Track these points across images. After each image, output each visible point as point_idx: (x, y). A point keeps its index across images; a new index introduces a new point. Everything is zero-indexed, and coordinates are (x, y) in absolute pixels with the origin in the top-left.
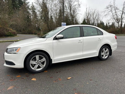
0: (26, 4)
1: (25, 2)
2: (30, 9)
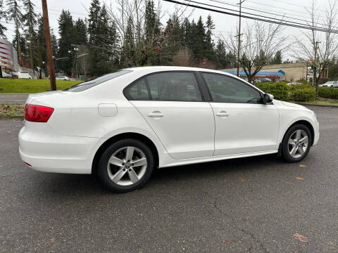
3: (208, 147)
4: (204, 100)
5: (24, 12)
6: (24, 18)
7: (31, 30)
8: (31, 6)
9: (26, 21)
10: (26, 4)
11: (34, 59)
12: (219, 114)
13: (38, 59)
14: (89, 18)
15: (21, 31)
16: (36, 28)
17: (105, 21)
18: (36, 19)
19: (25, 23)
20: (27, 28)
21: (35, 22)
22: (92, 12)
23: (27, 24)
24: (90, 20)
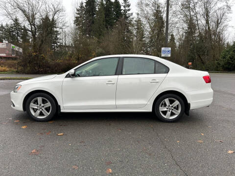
0: (127, 18)
1: (125, 15)
2: (133, 26)
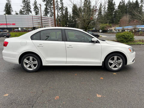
3: (64, 59)
4: (63, 41)
5: (60, 7)
6: (60, 8)
7: (62, 13)
8: (63, 4)
9: (61, 10)
10: (61, 3)
11: (63, 24)
12: (68, 46)
13: (64, 24)
14: (83, 6)
15: (59, 14)
16: (64, 12)
17: (90, 6)
18: (64, 9)
19: (60, 11)
20: (61, 13)
21: (64, 10)
22: (84, 3)
23: (61, 11)
24: (84, 7)
